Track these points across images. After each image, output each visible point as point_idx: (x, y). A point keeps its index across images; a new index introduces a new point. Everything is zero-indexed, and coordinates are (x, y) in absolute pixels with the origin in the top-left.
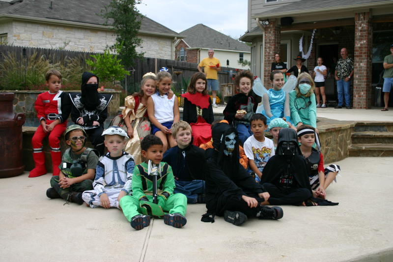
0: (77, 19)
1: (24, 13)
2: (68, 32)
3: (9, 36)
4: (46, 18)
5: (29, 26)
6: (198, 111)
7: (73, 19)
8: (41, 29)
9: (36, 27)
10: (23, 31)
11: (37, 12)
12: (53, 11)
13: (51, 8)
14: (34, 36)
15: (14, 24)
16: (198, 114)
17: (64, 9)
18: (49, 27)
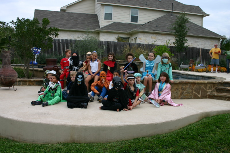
0: (168, 31)
1: (144, 29)
2: (163, 36)
3: (137, 38)
4: (153, 31)
5: (146, 34)
6: (108, 68)
7: (166, 31)
8: (151, 35)
9: (149, 35)
10: (143, 36)
11: (149, 28)
12: (157, 28)
13: (157, 26)
14: (147, 39)
15: (139, 33)
16: (108, 69)
17: (163, 26)
18: (154, 34)
